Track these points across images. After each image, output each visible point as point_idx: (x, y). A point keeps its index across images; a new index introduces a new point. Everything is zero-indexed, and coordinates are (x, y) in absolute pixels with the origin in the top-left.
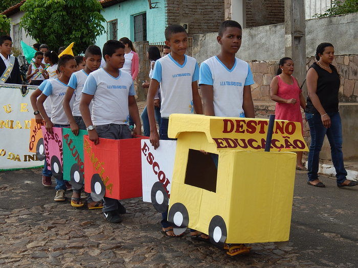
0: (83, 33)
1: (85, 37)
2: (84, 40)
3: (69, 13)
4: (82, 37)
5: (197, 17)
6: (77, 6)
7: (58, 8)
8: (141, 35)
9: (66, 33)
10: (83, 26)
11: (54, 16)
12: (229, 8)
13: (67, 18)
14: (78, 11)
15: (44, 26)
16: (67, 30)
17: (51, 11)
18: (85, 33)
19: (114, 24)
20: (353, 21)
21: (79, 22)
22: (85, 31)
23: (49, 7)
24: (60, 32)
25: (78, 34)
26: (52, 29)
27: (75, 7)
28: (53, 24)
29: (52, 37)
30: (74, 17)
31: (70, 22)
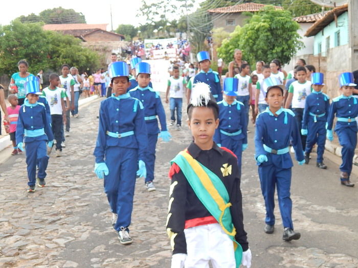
0: (283, 48)
1: (285, 51)
2: (285, 54)
3: (272, 34)
4: (283, 51)
6: (278, 28)
7: (264, 30)
9: (271, 49)
10: (284, 43)
11: (260, 37)
13: (270, 37)
14: (279, 32)
15: (254, 44)
16: (272, 47)
17: (259, 33)
18: (285, 48)
19: (329, 39)
21: (280, 40)
22: (286, 47)
23: (258, 30)
24: (266, 48)
26: (259, 47)
27: (277, 29)
28: (260, 41)
29: (260, 52)
30: (276, 37)
31: (273, 40)
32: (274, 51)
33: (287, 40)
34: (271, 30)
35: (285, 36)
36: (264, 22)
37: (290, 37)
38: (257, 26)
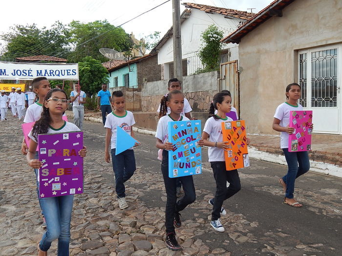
0: (99, 83)
3: (92, 74)
4: (98, 85)
5: (151, 75)
6: (96, 70)
7: (87, 71)
8: (127, 84)
10: (99, 80)
11: (85, 75)
12: (163, 71)
13: (91, 76)
14: (96, 73)
16: (92, 82)
17: (84, 73)
19: (116, 79)
20: (203, 77)
21: (97, 78)
23: (83, 71)
24: (88, 82)
25: (97, 83)
29: (84, 84)
30: (95, 76)
31: (92, 78)
32: (94, 84)
33: (100, 78)
34: (91, 71)
35: (99, 75)
36: (87, 66)
37: (102, 76)
38: (82, 69)
